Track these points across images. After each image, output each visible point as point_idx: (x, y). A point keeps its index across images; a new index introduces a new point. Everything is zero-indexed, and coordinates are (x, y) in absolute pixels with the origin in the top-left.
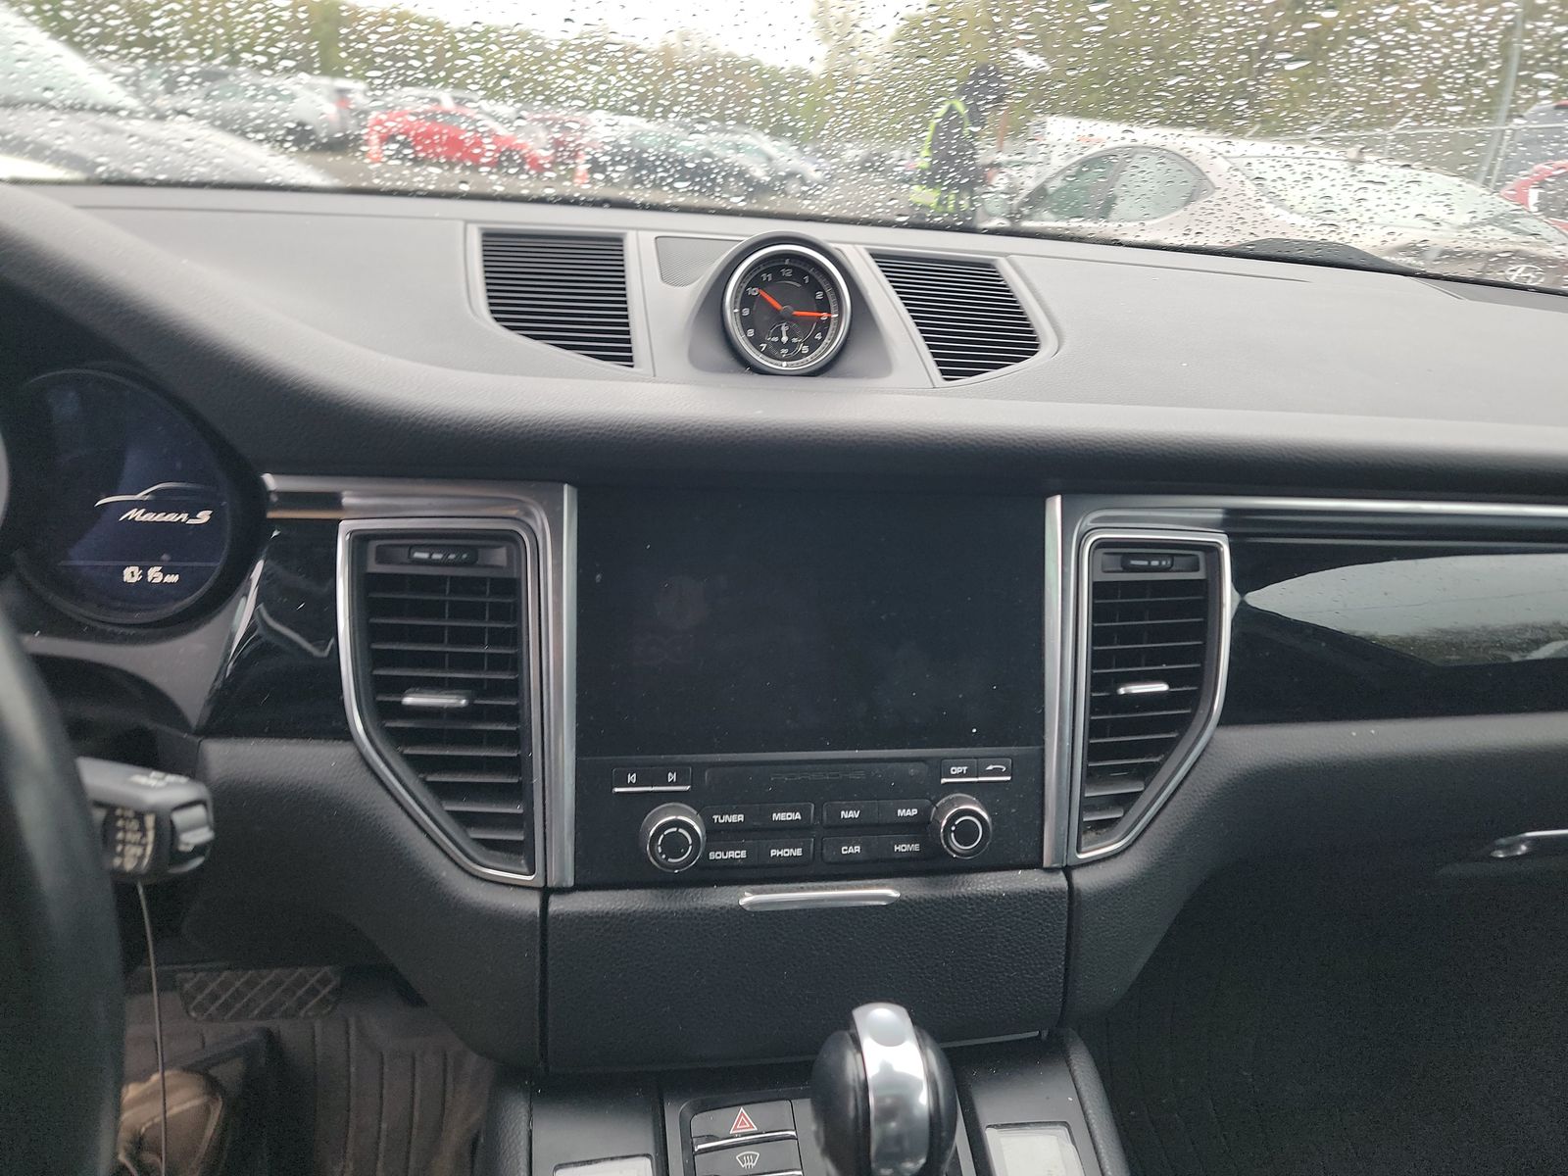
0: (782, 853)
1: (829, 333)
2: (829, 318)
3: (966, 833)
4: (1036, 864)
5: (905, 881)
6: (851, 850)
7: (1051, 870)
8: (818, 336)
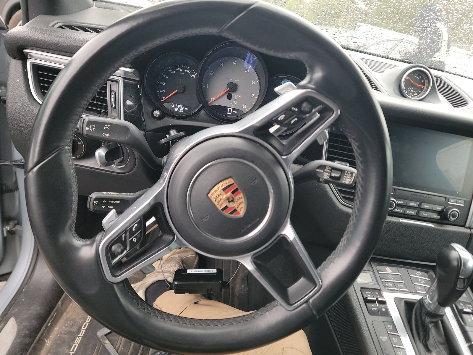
0: (410, 212)
1: (423, 91)
2: (424, 87)
3: (454, 216)
4: (464, 226)
5: (435, 224)
6: (425, 215)
7: (467, 228)
8: (420, 92)
